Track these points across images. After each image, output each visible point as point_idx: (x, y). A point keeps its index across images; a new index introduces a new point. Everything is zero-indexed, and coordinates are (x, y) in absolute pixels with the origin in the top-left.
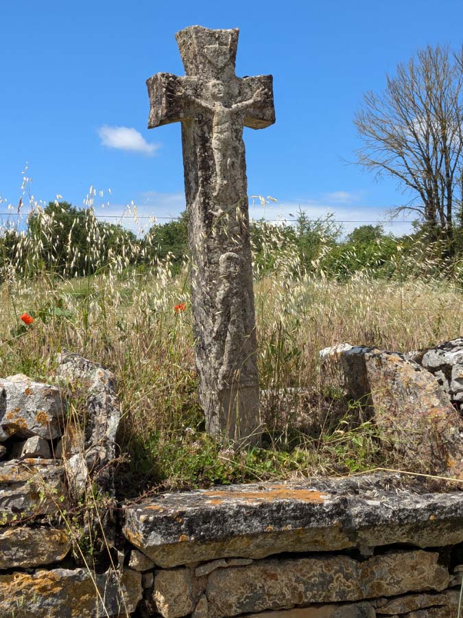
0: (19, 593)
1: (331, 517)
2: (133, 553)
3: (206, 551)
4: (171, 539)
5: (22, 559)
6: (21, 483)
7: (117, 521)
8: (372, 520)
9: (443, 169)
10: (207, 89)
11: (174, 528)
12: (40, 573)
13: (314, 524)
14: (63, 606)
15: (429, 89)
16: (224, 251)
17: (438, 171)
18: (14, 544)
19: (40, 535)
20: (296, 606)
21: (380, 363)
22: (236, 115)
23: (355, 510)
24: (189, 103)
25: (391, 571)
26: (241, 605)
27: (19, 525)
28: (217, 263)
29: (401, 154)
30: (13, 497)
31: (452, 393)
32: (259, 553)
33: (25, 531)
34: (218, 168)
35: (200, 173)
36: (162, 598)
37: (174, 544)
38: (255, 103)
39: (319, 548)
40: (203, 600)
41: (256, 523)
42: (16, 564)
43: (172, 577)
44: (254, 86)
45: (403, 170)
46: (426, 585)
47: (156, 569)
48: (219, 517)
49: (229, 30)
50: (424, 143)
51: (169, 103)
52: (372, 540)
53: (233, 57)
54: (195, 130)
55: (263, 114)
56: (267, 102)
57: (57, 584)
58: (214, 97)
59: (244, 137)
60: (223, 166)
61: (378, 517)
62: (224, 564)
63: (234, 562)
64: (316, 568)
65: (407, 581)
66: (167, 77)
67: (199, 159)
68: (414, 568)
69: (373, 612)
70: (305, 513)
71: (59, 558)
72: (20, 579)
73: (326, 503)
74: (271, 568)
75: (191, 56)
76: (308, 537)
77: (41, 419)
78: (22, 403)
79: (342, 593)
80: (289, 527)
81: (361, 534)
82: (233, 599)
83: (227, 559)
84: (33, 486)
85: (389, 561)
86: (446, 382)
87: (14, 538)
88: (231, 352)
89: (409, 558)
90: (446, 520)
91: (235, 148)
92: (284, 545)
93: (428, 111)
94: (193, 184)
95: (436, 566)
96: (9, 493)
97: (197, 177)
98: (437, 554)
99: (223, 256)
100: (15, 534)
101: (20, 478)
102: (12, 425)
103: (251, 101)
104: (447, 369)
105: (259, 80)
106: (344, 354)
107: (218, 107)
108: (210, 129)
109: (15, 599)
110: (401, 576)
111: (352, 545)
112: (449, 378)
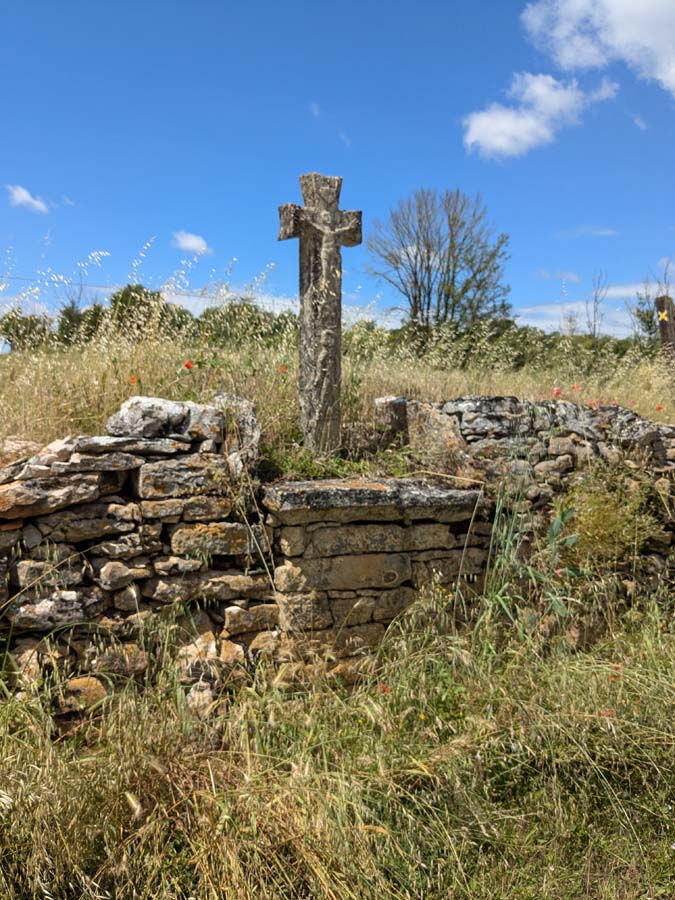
0: (199, 536)
1: (391, 499)
2: (269, 515)
3: (316, 516)
4: (296, 507)
5: (202, 515)
6: (202, 468)
7: (260, 495)
8: (414, 502)
9: (426, 281)
10: (320, 217)
11: (299, 501)
12: (212, 524)
13: (380, 503)
14: (226, 545)
15: (420, 221)
16: (325, 328)
17: (422, 283)
18: (197, 506)
19: (213, 501)
20: (364, 553)
21: (417, 409)
22: (338, 236)
23: (405, 496)
24: (308, 225)
25: (422, 535)
26: (332, 550)
27: (201, 494)
28: (320, 337)
29: (397, 268)
30: (197, 477)
31: (461, 430)
32: (345, 520)
33: (204, 499)
34: (324, 272)
35: (312, 275)
36: (286, 543)
37: (298, 510)
38: (351, 229)
39: (380, 519)
40: (311, 545)
41: (346, 500)
42: (198, 518)
43: (293, 532)
44: (350, 218)
45: (397, 280)
46: (441, 545)
47: (283, 526)
48: (325, 495)
49: (336, 178)
50: (414, 261)
51: (295, 224)
52: (413, 515)
53: (338, 197)
54: (310, 244)
55: (354, 237)
56: (358, 229)
57: (223, 532)
58: (325, 223)
59: (341, 253)
60: (328, 270)
61: (418, 501)
62: (324, 525)
63: (330, 524)
64: (379, 530)
65: (431, 542)
66: (295, 207)
67: (312, 265)
68: (435, 534)
69: (409, 559)
70: (376, 496)
71: (224, 516)
72: (200, 527)
73: (389, 490)
74: (352, 529)
75: (310, 193)
76: (375, 511)
77: (213, 429)
78: (201, 418)
79: (392, 547)
80: (366, 504)
81: (407, 511)
82: (328, 547)
83: (326, 522)
84: (209, 470)
85: (421, 529)
86: (458, 423)
87: (197, 502)
88: (326, 396)
89: (432, 528)
90: (457, 506)
91: (336, 260)
92: (361, 515)
93: (418, 238)
94: (306, 281)
95: (448, 533)
96: (195, 474)
97: (309, 277)
98: (448, 527)
99: (324, 332)
100: (198, 500)
101: (201, 465)
102: (194, 432)
103: (347, 228)
104: (459, 414)
105: (354, 214)
106: (391, 403)
107: (327, 230)
108: (321, 244)
109: (197, 539)
110: (427, 538)
111: (401, 517)
112: (460, 420)
